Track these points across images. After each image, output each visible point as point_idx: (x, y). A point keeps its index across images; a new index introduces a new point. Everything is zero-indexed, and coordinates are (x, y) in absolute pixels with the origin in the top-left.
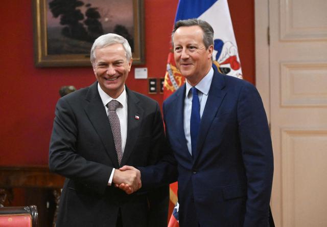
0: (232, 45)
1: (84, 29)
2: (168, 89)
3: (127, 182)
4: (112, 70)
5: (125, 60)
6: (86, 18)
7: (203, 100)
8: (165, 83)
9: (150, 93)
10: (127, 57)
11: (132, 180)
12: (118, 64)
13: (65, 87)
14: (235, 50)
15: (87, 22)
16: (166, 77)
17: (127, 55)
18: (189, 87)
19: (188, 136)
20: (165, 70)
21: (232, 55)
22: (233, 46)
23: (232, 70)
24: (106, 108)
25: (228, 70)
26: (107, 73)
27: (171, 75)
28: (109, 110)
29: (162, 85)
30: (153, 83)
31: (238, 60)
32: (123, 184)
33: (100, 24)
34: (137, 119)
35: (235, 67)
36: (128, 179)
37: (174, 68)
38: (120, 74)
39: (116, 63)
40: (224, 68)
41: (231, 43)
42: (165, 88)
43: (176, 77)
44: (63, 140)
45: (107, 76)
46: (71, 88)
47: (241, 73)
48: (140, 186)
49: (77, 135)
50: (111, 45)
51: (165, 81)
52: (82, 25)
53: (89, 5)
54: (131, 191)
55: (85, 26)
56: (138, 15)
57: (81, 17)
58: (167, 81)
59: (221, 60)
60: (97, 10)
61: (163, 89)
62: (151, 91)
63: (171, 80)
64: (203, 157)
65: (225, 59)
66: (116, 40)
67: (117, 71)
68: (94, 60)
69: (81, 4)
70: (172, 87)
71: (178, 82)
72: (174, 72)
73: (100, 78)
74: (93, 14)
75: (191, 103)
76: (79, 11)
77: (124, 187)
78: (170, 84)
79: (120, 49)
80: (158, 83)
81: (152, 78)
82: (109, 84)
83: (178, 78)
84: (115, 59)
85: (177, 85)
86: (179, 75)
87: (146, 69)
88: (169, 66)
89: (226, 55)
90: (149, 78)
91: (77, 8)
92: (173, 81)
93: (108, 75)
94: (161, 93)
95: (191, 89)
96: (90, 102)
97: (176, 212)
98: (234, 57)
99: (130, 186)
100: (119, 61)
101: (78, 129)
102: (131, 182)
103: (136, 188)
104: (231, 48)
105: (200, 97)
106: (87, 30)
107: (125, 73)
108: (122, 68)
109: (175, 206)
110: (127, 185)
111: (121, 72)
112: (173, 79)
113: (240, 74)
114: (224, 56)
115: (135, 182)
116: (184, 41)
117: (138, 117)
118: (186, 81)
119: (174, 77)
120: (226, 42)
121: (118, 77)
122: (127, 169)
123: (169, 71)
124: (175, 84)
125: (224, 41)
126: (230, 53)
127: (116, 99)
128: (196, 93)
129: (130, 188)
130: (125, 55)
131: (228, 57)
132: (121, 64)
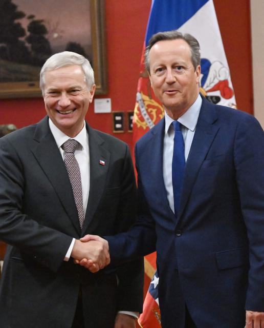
0: (221, 66)
1: (26, 48)
2: (139, 125)
3: (89, 256)
4: (65, 100)
5: (84, 87)
6: (28, 34)
7: (189, 138)
8: (135, 118)
9: (114, 132)
10: (86, 83)
11: (97, 253)
12: (73, 93)
13: (3, 126)
14: (226, 72)
15: (29, 40)
16: (136, 110)
17: (87, 80)
18: (169, 121)
19: (169, 186)
20: (134, 101)
21: (222, 79)
22: (224, 67)
23: (222, 99)
24: (61, 150)
25: (218, 99)
26: (59, 103)
27: (142, 107)
28: (66, 152)
29: (131, 121)
30: (118, 118)
31: (231, 85)
32: (85, 260)
33: (46, 41)
34: (101, 165)
35: (227, 96)
36: (91, 253)
37: (146, 98)
38: (77, 106)
39: (71, 91)
40: (212, 97)
41: (221, 63)
42: (135, 125)
43: (149, 110)
44: (8, 192)
45: (59, 108)
46: (11, 127)
47: (235, 103)
48: (109, 262)
49: (24, 186)
50: (66, 66)
51: (135, 115)
52: (23, 43)
53: (31, 17)
54: (95, 269)
55: (27, 45)
56: (97, 28)
57: (22, 33)
58: (138, 115)
59: (207, 87)
60: (42, 23)
61: (132, 126)
62: (117, 129)
63: (143, 114)
64: (189, 213)
65: (212, 85)
66: (72, 60)
67: (72, 101)
68: (44, 86)
69: (21, 15)
70: (144, 123)
71: (151, 117)
72: (147, 103)
73: (51, 111)
74: (38, 29)
75: (172, 142)
76: (19, 25)
77: (86, 263)
78: (142, 119)
79: (78, 71)
80: (126, 119)
81: (117, 112)
82: (62, 118)
83: (151, 111)
84: (70, 85)
85: (150, 120)
86: (154, 107)
87: (109, 100)
88: (139, 96)
89: (214, 79)
90: (113, 112)
91: (16, 21)
92: (145, 115)
93: (61, 106)
94: (130, 131)
95: (172, 124)
96: (39, 142)
97: (153, 289)
98: (226, 82)
99: (94, 263)
100: (74, 88)
101: (25, 178)
102: (96, 256)
103: (103, 264)
104: (220, 70)
105: (184, 135)
106: (30, 50)
107: (83, 105)
108: (79, 98)
109: (151, 281)
110: (90, 261)
111: (78, 102)
112: (145, 112)
113: (233, 104)
114: (212, 81)
115: (100, 257)
116: (168, 60)
117: (103, 162)
118: (165, 114)
119: (147, 110)
120: (215, 62)
121: (74, 110)
122: (90, 240)
123: (140, 102)
124: (148, 119)
125: (211, 61)
126: (219, 76)
127: (74, 138)
128: (179, 129)
129: (94, 265)
130: (85, 80)
131: (216, 81)
132: (78, 92)
